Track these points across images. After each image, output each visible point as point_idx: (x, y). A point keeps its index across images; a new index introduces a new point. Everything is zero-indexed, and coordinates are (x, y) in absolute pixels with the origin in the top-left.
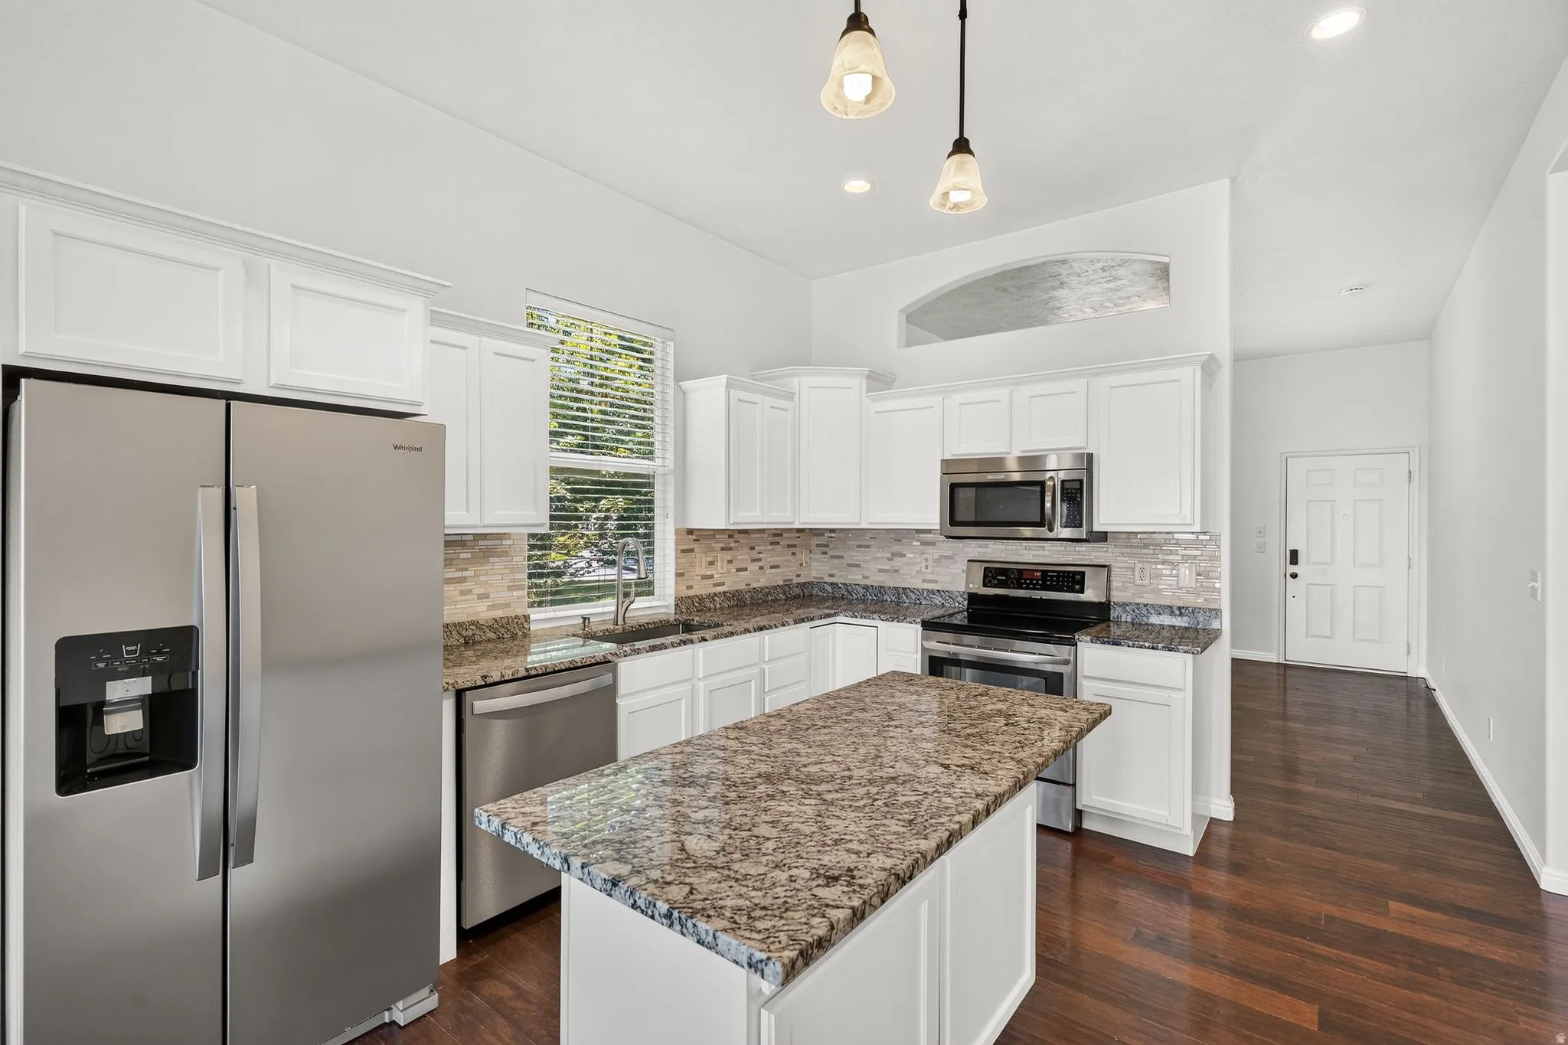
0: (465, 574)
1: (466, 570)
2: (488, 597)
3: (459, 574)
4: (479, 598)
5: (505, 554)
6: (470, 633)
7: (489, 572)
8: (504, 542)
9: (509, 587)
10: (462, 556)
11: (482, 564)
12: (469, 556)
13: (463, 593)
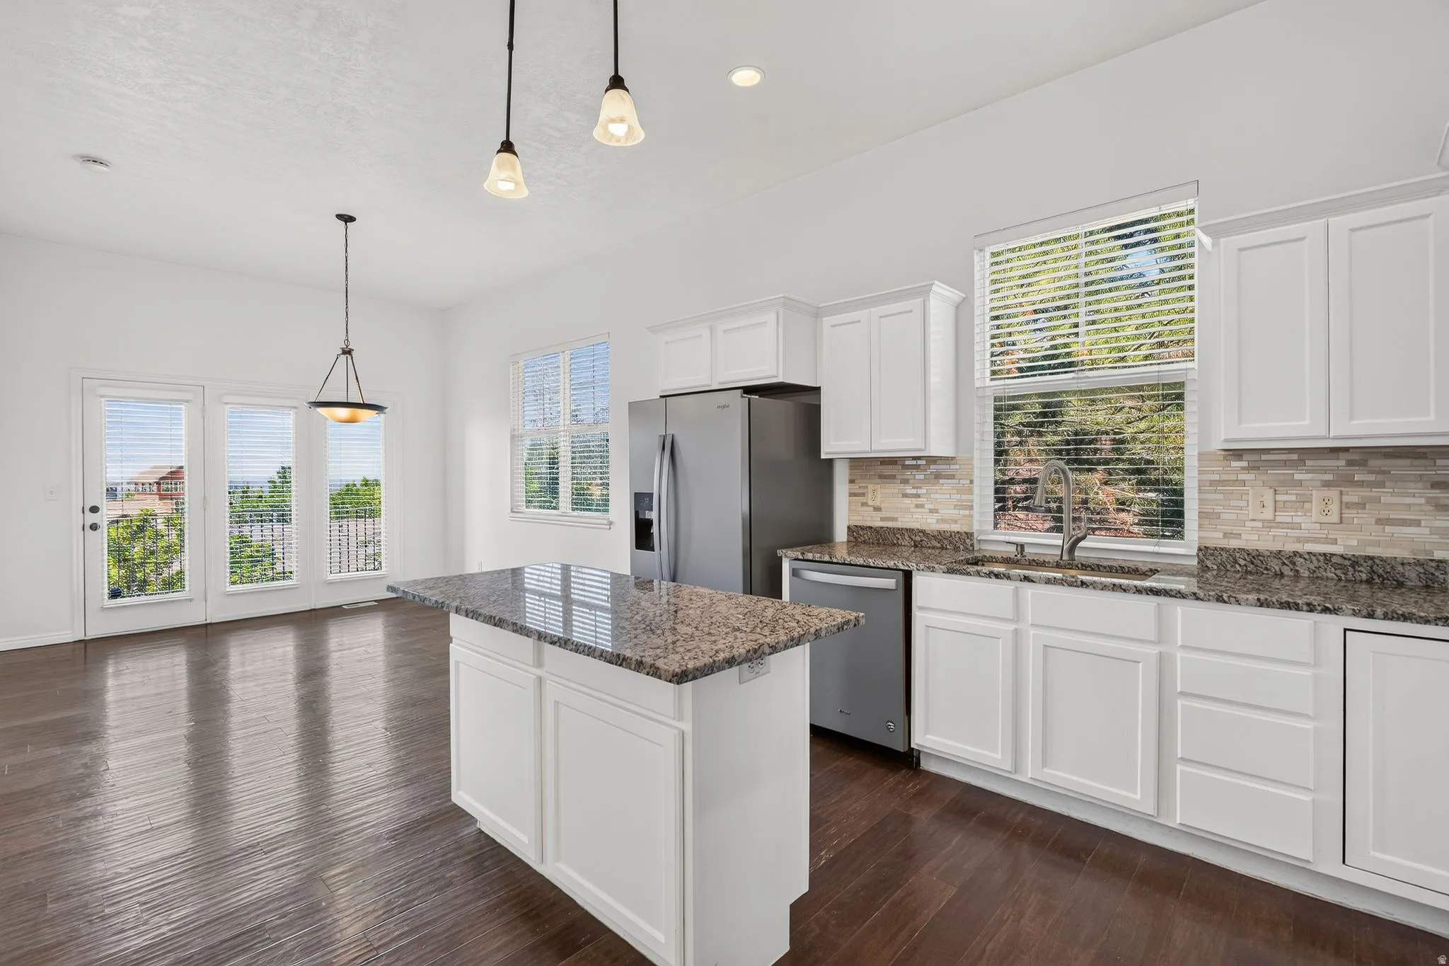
0: (920, 491)
1: (921, 488)
2: (937, 512)
3: (914, 491)
4: (930, 512)
5: (952, 477)
6: (918, 538)
7: (939, 491)
8: (952, 467)
9: (955, 506)
10: (917, 477)
11: (934, 484)
12: (922, 477)
13: (917, 506)
